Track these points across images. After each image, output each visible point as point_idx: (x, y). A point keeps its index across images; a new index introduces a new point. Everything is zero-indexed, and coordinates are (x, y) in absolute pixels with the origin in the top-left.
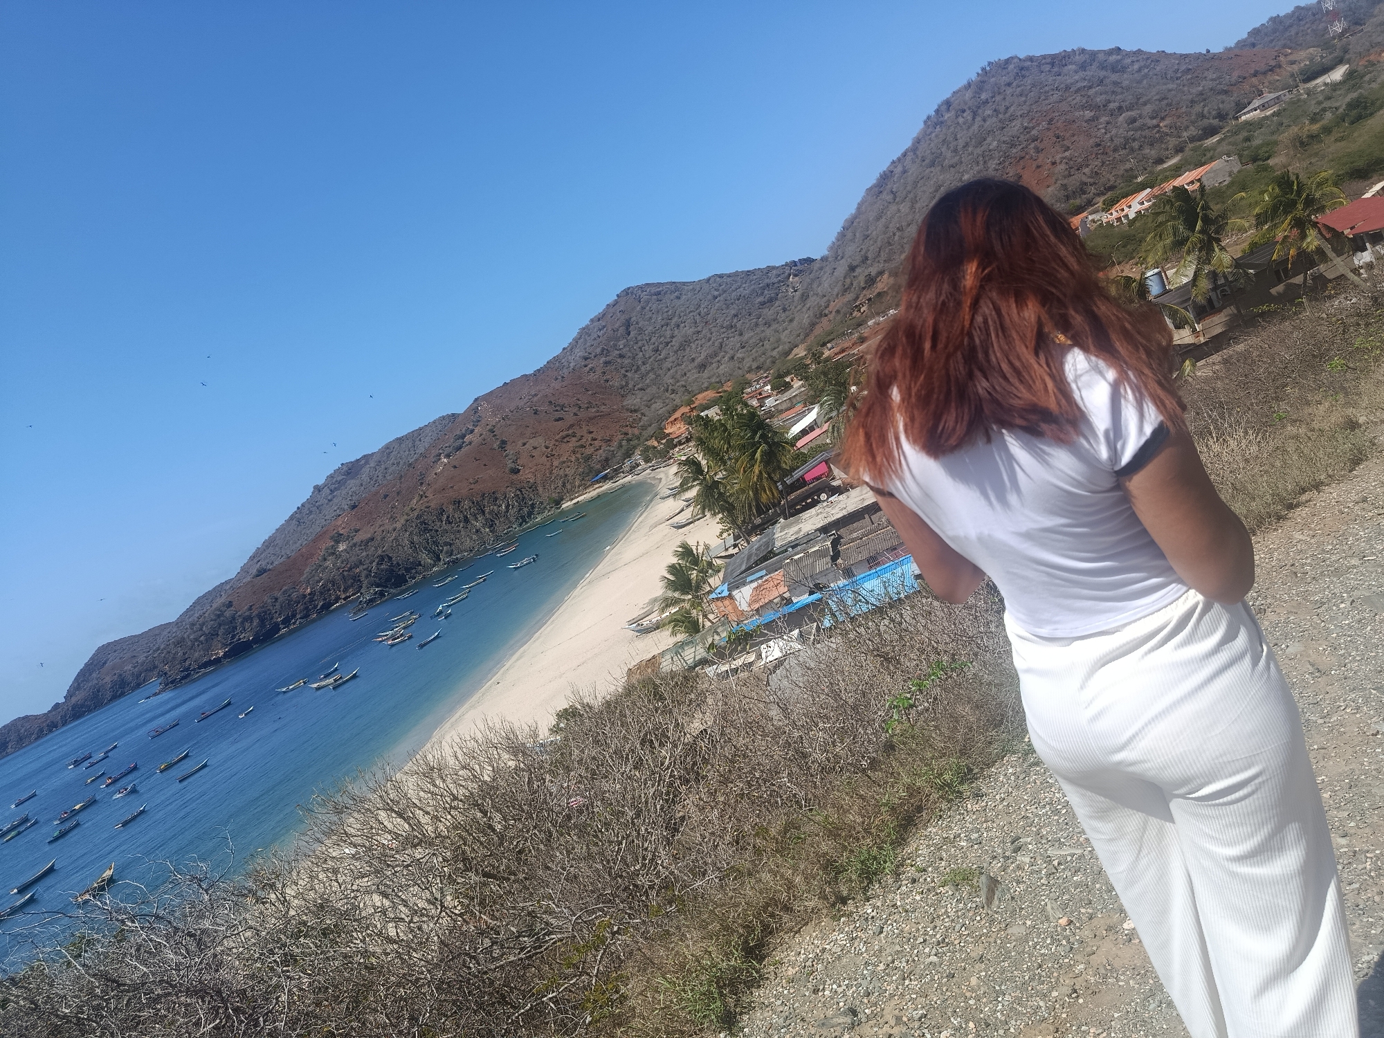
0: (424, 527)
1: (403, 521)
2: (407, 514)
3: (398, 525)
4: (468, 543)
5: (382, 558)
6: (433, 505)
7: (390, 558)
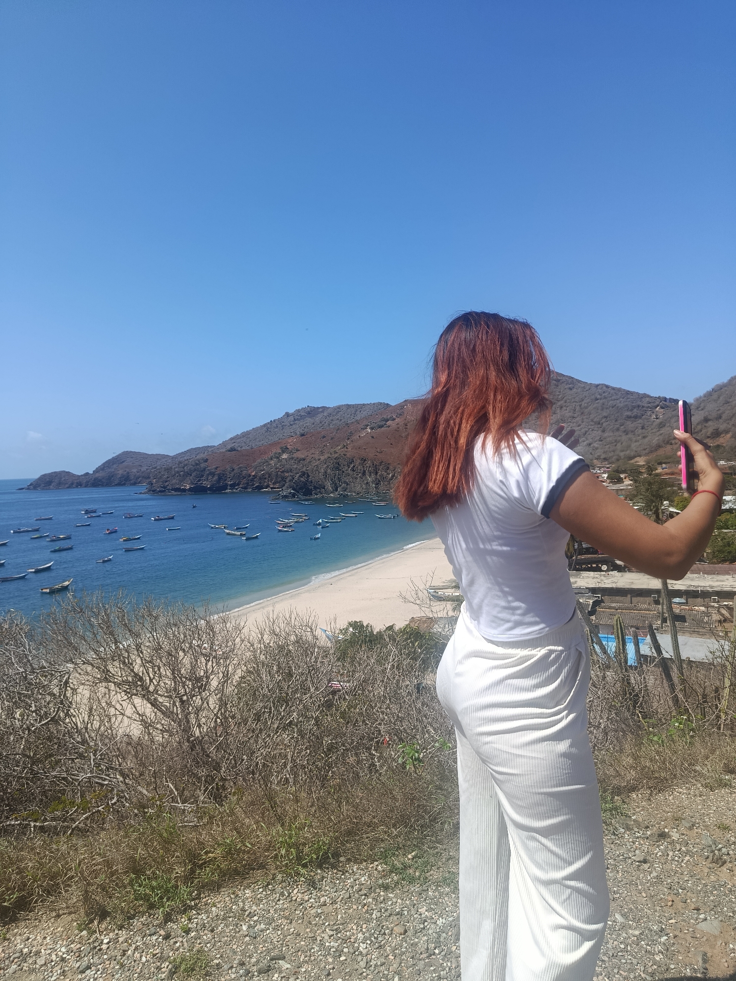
0: (337, 467)
1: (326, 456)
2: (331, 453)
3: (322, 458)
4: (358, 489)
5: (303, 474)
6: (348, 455)
7: (308, 476)
